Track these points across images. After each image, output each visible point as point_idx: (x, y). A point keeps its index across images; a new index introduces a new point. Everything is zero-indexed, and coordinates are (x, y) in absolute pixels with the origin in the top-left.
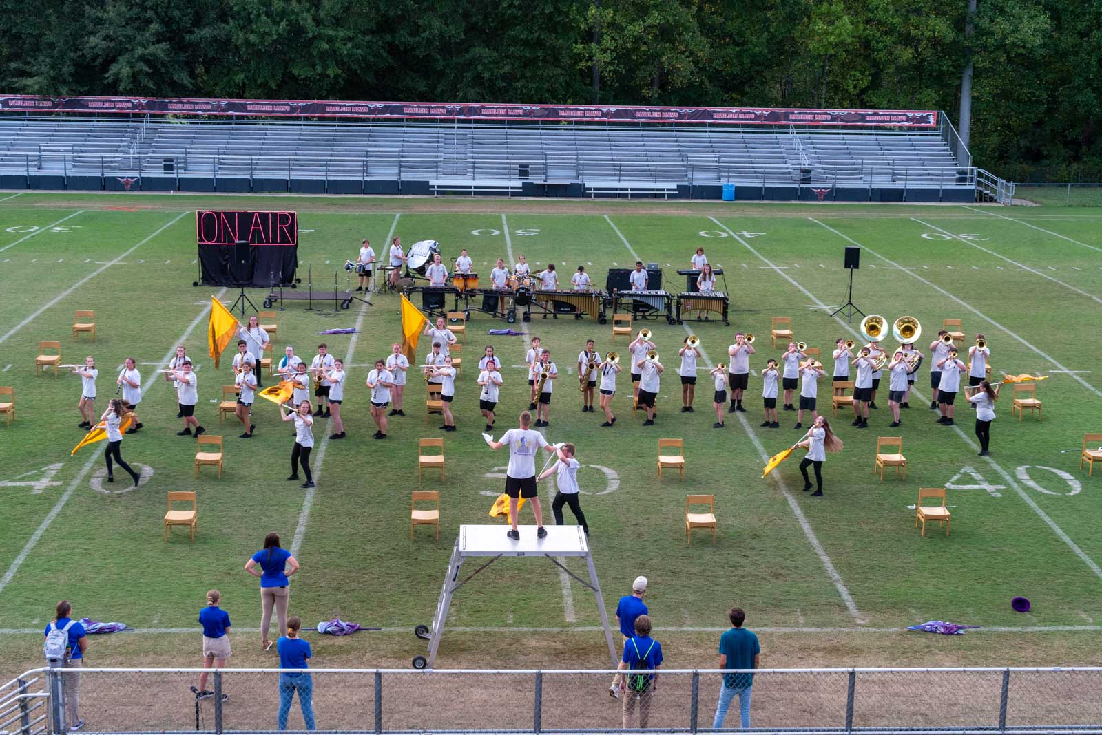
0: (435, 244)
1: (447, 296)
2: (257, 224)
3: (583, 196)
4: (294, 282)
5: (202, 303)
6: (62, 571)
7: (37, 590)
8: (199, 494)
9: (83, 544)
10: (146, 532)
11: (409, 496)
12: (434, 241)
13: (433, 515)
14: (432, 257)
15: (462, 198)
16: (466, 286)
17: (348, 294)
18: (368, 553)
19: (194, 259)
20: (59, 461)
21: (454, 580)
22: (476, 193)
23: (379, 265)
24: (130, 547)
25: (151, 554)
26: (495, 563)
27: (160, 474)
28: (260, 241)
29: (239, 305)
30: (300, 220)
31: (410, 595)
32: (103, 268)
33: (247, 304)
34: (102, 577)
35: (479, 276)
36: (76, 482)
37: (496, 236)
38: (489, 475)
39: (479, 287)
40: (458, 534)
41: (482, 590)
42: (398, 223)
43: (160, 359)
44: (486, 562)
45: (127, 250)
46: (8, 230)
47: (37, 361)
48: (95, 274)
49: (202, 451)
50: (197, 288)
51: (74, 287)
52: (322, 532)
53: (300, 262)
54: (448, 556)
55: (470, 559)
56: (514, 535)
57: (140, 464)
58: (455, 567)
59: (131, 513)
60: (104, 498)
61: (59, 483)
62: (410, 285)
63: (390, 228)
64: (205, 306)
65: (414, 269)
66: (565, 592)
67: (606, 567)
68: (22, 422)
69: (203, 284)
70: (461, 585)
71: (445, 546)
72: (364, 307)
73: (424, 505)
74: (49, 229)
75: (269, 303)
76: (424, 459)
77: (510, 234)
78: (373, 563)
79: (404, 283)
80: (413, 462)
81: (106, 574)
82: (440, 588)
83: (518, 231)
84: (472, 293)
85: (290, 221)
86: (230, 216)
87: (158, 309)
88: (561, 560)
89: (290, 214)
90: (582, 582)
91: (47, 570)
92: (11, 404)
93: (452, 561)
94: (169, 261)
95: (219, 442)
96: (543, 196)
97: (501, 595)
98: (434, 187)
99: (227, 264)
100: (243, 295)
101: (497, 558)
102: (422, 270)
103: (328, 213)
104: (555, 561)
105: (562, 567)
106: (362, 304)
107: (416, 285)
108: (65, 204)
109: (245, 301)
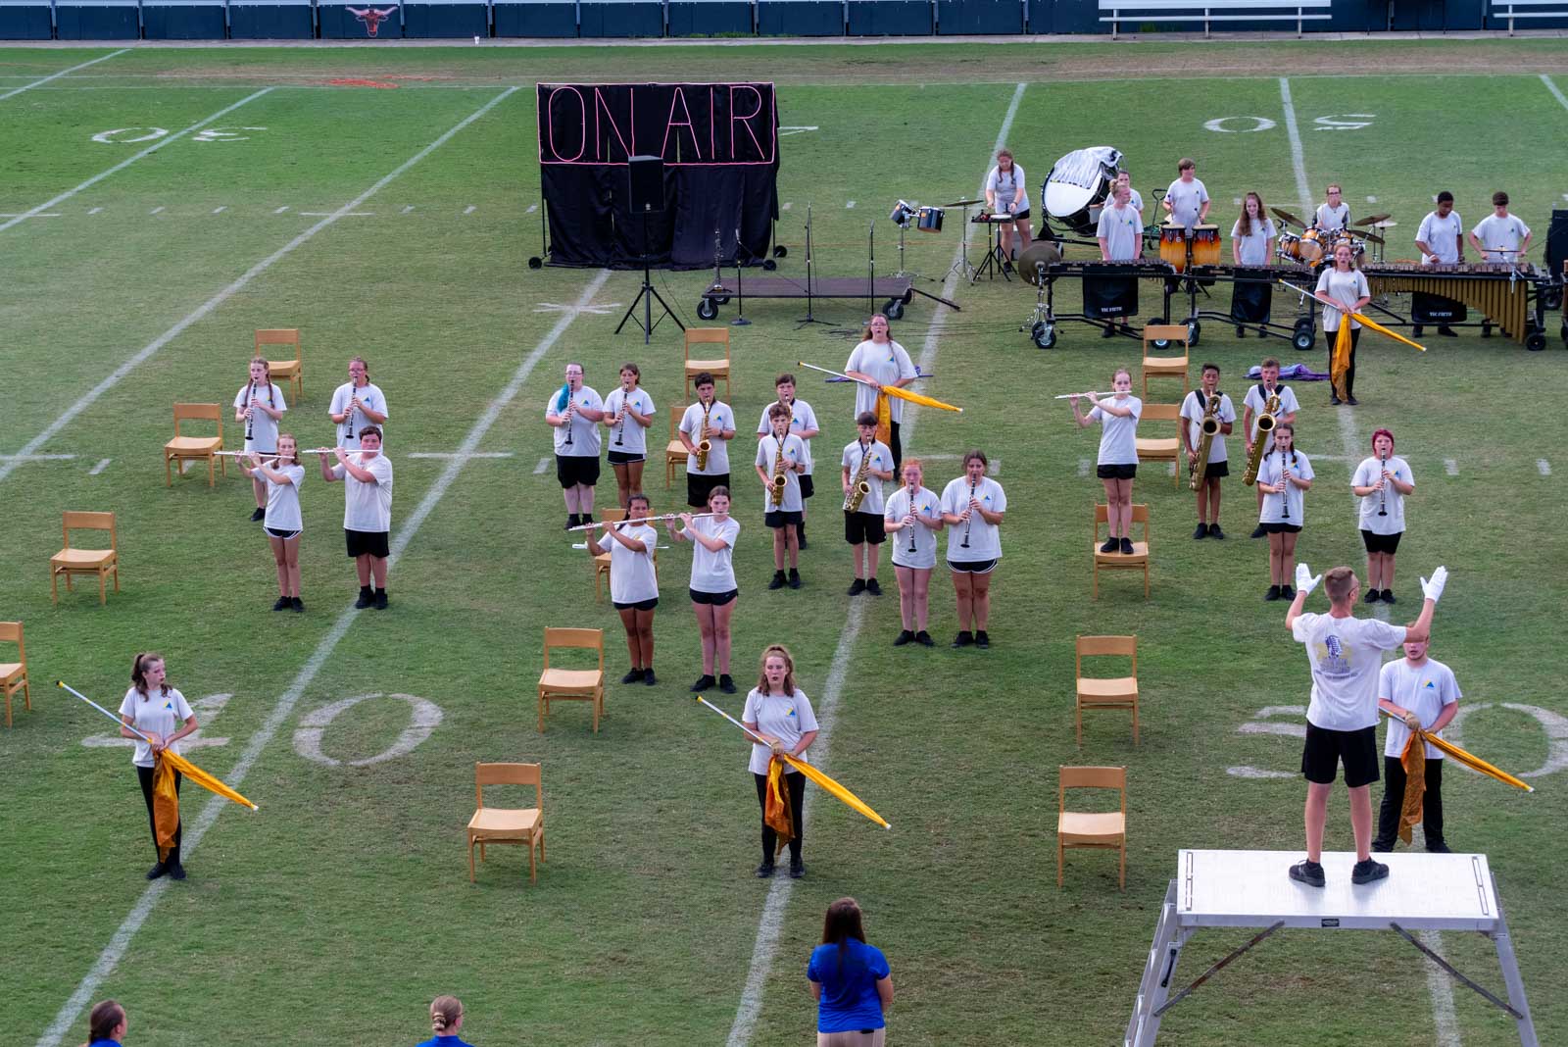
0: (1113, 156)
1: (1142, 283)
2: (680, 116)
3: (1486, 28)
4: (769, 256)
5: (550, 307)
6: (231, 949)
7: (174, 993)
8: (549, 770)
9: (280, 885)
10: (424, 859)
11: (1053, 777)
12: (1110, 149)
13: (1109, 824)
14: (1104, 188)
15: (1180, 39)
16: (1189, 258)
17: (902, 282)
18: (952, 915)
19: (532, 203)
20: (222, 690)
21: (1165, 983)
22: (1216, 27)
23: (975, 210)
24: (388, 894)
25: (437, 911)
26: (1264, 944)
27: (457, 721)
28: (689, 155)
29: (640, 312)
30: (785, 105)
31: (1057, 1019)
32: (318, 227)
33: (657, 309)
34: (325, 963)
35: (1222, 235)
36: (260, 739)
37: (1266, 131)
38: (1249, 728)
39: (1221, 263)
40: (1172, 872)
41: (1233, 1010)
42: (1023, 106)
43: (452, 445)
44: (1243, 942)
45: (374, 183)
46: (97, 138)
47: (169, 450)
48: (299, 240)
49: (555, 666)
50: (541, 272)
51: (251, 273)
52: (842, 864)
53: (785, 206)
54: (1150, 926)
55: (1204, 935)
56: (1311, 875)
57: (409, 697)
58: (1168, 952)
59: (390, 814)
60: (326, 776)
61: (221, 742)
62: (1052, 260)
63: (1002, 117)
64: (558, 315)
65: (1062, 219)
66: (1440, 1018)
67: (1544, 958)
68: (135, 597)
69: (554, 263)
70: (1183, 995)
71: (1142, 900)
72: (941, 314)
73: (1088, 799)
74: (192, 133)
75: (712, 306)
76: (1087, 686)
77: (1300, 126)
78: (966, 941)
79: (1039, 254)
80: (1063, 693)
81: (336, 959)
82: (1130, 1004)
83: (1318, 121)
84: (1206, 276)
85: (759, 104)
86: (616, 95)
87: (448, 323)
88: (1432, 941)
89: (760, 87)
90: (1485, 994)
91: (199, 946)
92: (110, 552)
93: (1159, 935)
94: (471, 209)
95: (594, 644)
96: (1383, 29)
97: (1280, 1023)
98: (1109, 13)
99: (608, 216)
100: (648, 288)
101: (1269, 932)
102: (1082, 222)
103: (851, 84)
104: (1415, 943)
105: (1434, 957)
106: (934, 307)
107: (1067, 258)
108: (226, 73)
109: (655, 303)
